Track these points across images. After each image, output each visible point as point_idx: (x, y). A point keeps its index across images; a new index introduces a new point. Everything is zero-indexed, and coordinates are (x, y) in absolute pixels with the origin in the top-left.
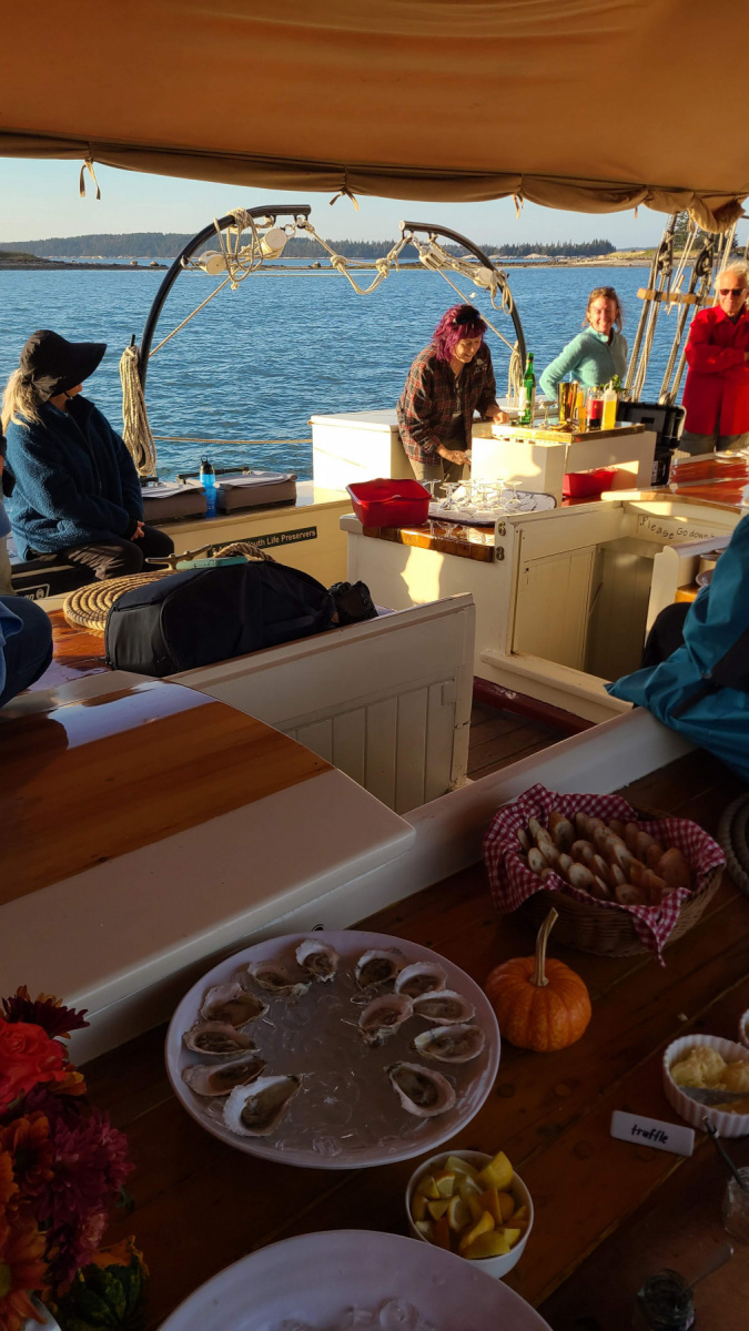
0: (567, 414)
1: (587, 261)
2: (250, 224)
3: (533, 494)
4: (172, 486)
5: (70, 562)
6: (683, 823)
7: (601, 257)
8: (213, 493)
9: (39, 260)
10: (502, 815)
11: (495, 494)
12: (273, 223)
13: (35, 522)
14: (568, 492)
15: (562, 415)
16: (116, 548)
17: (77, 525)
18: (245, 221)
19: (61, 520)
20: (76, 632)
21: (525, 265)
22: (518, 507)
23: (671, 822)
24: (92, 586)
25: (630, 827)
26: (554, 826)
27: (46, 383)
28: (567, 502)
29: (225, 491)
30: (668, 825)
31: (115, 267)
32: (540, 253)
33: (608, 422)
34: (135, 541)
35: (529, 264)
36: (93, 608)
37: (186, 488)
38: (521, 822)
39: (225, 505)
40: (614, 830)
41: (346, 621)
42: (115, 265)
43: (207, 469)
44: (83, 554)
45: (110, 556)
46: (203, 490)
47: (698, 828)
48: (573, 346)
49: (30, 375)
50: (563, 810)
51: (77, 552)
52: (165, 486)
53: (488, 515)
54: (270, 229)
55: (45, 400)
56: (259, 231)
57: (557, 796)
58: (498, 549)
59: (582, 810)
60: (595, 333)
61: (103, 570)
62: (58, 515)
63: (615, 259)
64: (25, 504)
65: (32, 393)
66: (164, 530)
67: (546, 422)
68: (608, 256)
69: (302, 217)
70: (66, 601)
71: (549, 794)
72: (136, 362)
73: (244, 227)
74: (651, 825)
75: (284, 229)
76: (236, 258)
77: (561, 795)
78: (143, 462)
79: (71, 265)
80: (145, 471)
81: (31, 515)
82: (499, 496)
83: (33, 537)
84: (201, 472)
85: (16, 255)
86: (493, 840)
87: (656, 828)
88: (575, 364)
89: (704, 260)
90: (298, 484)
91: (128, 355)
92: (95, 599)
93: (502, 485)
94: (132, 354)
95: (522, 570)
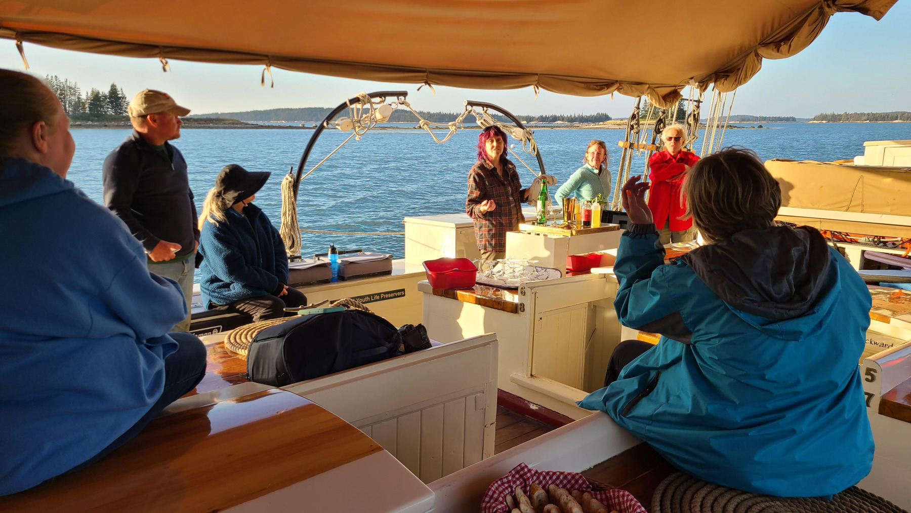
0: (569, 218)
1: (592, 125)
2: (369, 102)
3: (547, 268)
4: (309, 262)
5: (237, 311)
6: (621, 493)
7: (601, 123)
8: (336, 267)
9: (241, 123)
10: (496, 485)
11: (522, 268)
12: (383, 101)
13: (216, 285)
14: (571, 267)
15: (566, 218)
16: (268, 302)
17: (243, 286)
18: (366, 100)
19: (233, 283)
20: (230, 357)
21: (552, 127)
22: (537, 277)
23: (614, 492)
24: (246, 326)
25: (586, 496)
26: (533, 494)
27: (231, 196)
28: (571, 274)
29: (345, 265)
30: (612, 494)
31: (290, 127)
32: (563, 121)
33: (596, 223)
34: (281, 297)
35: (555, 127)
36: (244, 341)
37: (319, 263)
38: (510, 490)
39: (344, 275)
40: (575, 498)
41: (409, 350)
42: (290, 126)
43: (334, 251)
44: (246, 306)
45: (264, 307)
46: (330, 264)
47: (631, 497)
48: (576, 175)
49: (221, 191)
50: (540, 483)
51: (242, 304)
52: (305, 262)
53: (516, 282)
54: (382, 104)
55: (229, 206)
56: (375, 106)
57: (536, 472)
58: (521, 305)
59: (553, 483)
60: (590, 168)
61: (259, 316)
62: (231, 280)
63: (610, 125)
64: (210, 272)
65: (222, 202)
66: (302, 290)
67: (555, 222)
68: (605, 123)
69: (402, 98)
70: (227, 336)
71: (530, 471)
72: (292, 183)
73: (365, 104)
74: (601, 494)
75: (391, 105)
76: (359, 121)
77: (539, 471)
78: (292, 246)
79: (262, 126)
80: (293, 252)
81: (214, 280)
82: (524, 270)
83: (214, 294)
84: (330, 252)
85: (228, 120)
86: (489, 502)
87: (604, 496)
88: (577, 186)
89: (660, 124)
90: (393, 261)
91: (287, 179)
92: (246, 335)
93: (526, 263)
94: (290, 179)
95: (537, 318)
